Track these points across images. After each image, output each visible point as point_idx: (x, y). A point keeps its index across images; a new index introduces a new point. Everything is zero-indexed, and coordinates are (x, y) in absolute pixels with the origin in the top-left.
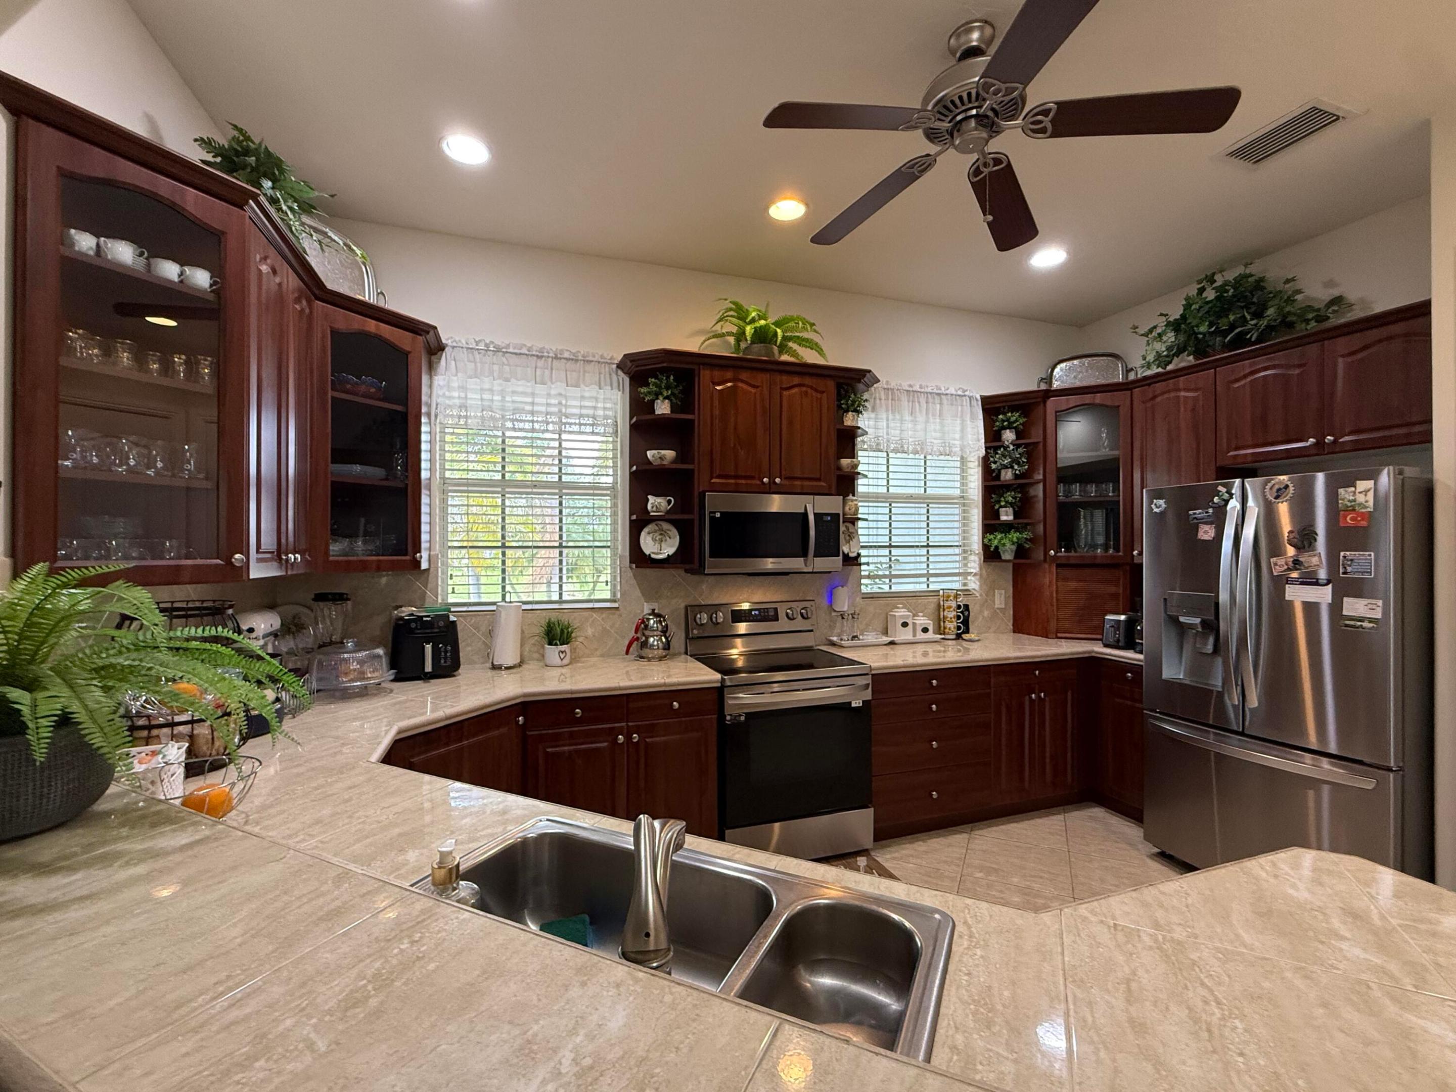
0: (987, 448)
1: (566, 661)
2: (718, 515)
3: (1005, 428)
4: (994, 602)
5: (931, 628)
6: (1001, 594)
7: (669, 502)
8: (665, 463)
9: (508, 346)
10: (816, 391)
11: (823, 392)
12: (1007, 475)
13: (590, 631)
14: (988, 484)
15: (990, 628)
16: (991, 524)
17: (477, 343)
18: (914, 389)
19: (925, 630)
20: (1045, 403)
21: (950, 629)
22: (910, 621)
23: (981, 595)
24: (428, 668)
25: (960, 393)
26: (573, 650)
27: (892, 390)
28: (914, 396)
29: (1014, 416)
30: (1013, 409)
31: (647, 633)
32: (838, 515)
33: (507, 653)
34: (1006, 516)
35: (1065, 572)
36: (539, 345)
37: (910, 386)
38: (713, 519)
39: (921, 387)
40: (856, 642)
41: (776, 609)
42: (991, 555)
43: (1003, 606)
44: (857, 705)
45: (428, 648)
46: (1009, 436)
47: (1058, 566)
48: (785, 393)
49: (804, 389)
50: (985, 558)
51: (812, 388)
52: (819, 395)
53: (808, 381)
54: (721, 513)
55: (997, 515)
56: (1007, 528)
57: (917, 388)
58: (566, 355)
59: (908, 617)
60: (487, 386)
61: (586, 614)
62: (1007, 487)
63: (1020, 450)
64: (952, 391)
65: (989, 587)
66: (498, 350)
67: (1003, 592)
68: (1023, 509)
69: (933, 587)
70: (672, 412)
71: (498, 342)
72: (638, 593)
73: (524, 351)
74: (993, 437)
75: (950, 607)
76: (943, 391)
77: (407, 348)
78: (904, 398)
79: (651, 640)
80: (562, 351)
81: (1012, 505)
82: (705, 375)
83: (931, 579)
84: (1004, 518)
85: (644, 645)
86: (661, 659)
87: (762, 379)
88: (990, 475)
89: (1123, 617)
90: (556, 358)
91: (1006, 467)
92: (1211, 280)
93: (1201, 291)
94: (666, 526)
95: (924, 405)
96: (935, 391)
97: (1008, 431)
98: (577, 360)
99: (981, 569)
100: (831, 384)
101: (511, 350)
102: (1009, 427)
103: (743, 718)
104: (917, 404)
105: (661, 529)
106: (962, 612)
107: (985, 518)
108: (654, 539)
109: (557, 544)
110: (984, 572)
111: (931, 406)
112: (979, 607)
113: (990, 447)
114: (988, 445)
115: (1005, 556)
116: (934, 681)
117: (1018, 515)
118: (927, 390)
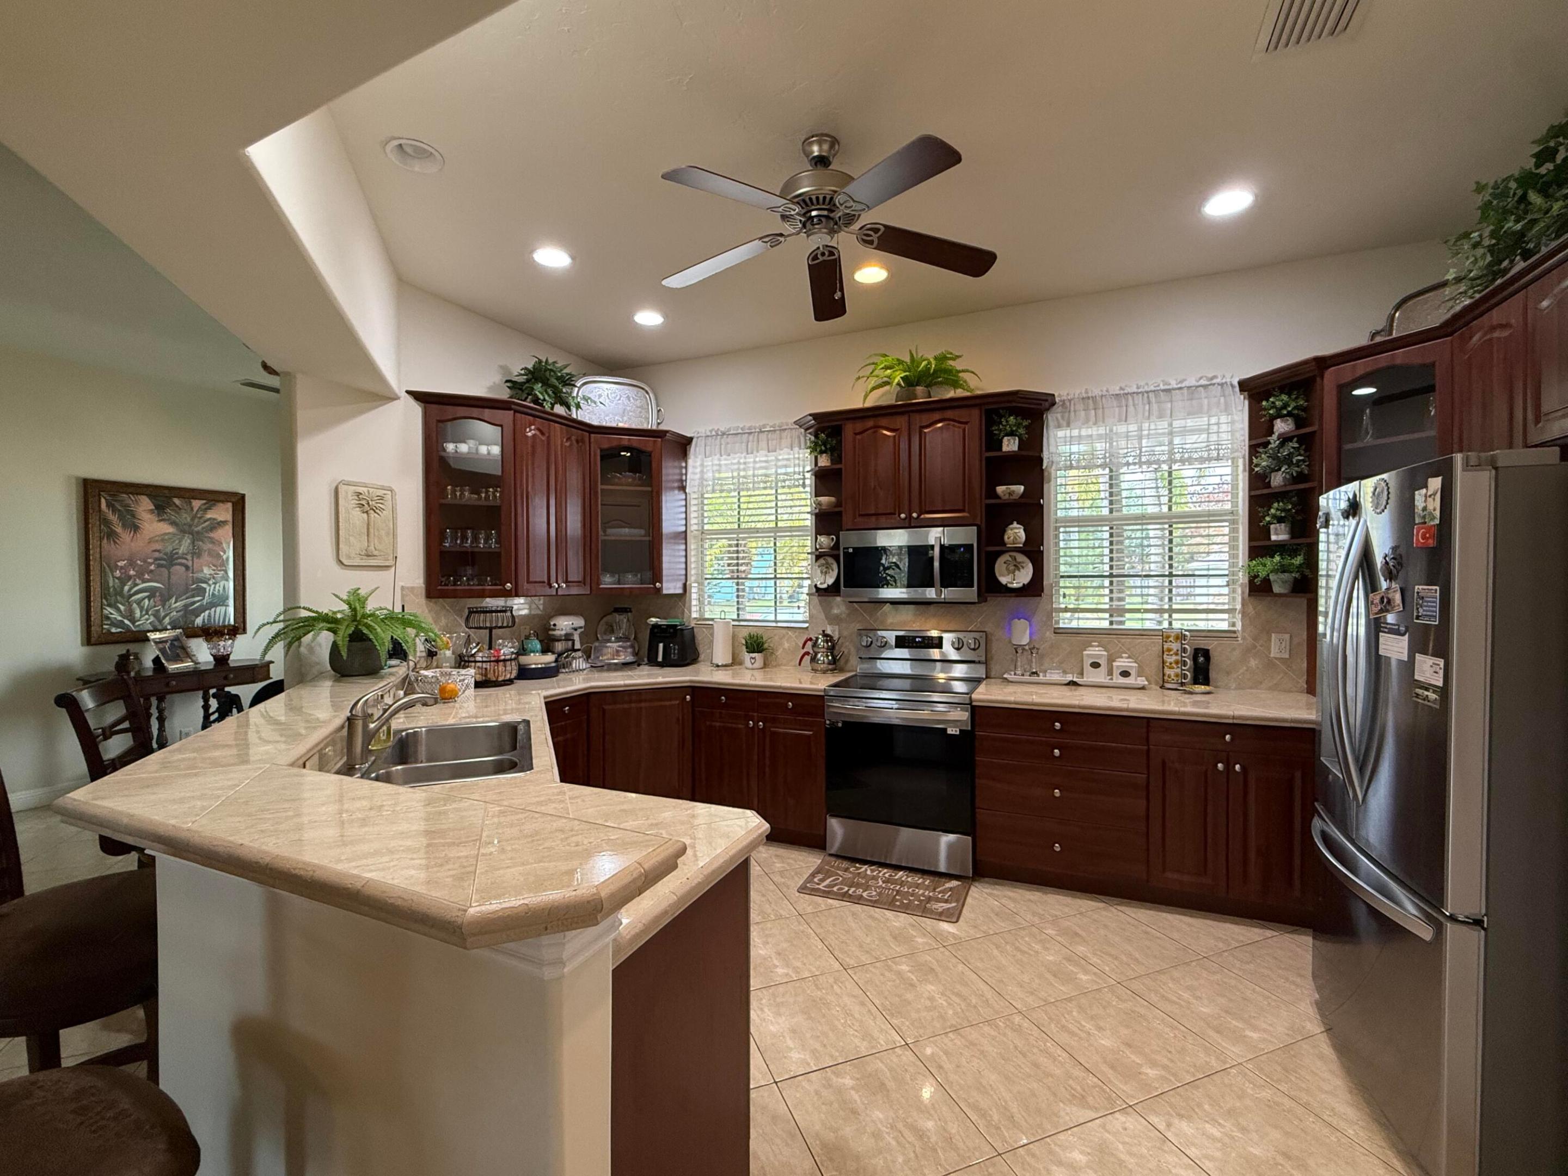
0: (1250, 447)
1: (756, 666)
2: (851, 550)
4: (1268, 649)
5: (1133, 672)
6: (1281, 641)
7: (829, 540)
8: (828, 507)
9: (729, 430)
10: (960, 422)
11: (966, 423)
12: (1277, 480)
13: (786, 645)
14: (1253, 493)
16: (1260, 548)
18: (1128, 390)
19: (1125, 674)
20: (1322, 377)
21: (1169, 676)
22: (1103, 662)
23: (1244, 638)
24: (660, 659)
25: (1203, 382)
26: (765, 658)
27: (1094, 398)
28: (1127, 400)
29: (1283, 400)
30: (1282, 390)
31: (816, 650)
32: (971, 545)
33: (721, 653)
34: (1279, 534)
36: (748, 425)
37: (1121, 389)
38: (846, 554)
39: (1138, 388)
40: (1035, 678)
41: (941, 638)
42: (1261, 588)
43: (1287, 656)
44: (954, 733)
45: (661, 645)
46: (1281, 426)
48: (925, 431)
49: (946, 423)
50: (1250, 591)
51: (953, 420)
52: (962, 426)
53: (949, 414)
54: (856, 548)
55: (1266, 533)
56: (1277, 550)
57: (1133, 389)
58: (767, 428)
59: (1100, 656)
60: (716, 462)
61: (784, 631)
62: (1280, 496)
63: (1294, 444)
64: (1192, 382)
65: (1259, 630)
66: (723, 434)
67: (1287, 636)
68: (1303, 525)
69: (1176, 625)
70: (833, 462)
71: (723, 429)
72: (822, 616)
73: (740, 431)
74: (1259, 431)
75: (1169, 650)
76: (1174, 384)
77: (649, 449)
78: (1112, 403)
79: (819, 655)
80: (764, 426)
81: (1280, 520)
82: (848, 428)
83: (1175, 616)
84: (1274, 537)
85: (814, 659)
86: (824, 672)
87: (898, 421)
88: (1257, 480)
90: (761, 432)
94: (830, 560)
95: (1144, 408)
96: (1162, 387)
97: (1279, 420)
98: (775, 431)
99: (1243, 604)
100: (975, 416)
101: (732, 432)
103: (840, 725)
104: (1131, 409)
105: (827, 563)
106: (1195, 659)
107: (1252, 537)
108: (822, 572)
109: (773, 576)
110: (1250, 610)
111: (1155, 406)
112: (1237, 653)
113: (1258, 445)
114: (1254, 442)
115: (1277, 589)
116: (1058, 725)
117: (1293, 534)
118: (1146, 389)
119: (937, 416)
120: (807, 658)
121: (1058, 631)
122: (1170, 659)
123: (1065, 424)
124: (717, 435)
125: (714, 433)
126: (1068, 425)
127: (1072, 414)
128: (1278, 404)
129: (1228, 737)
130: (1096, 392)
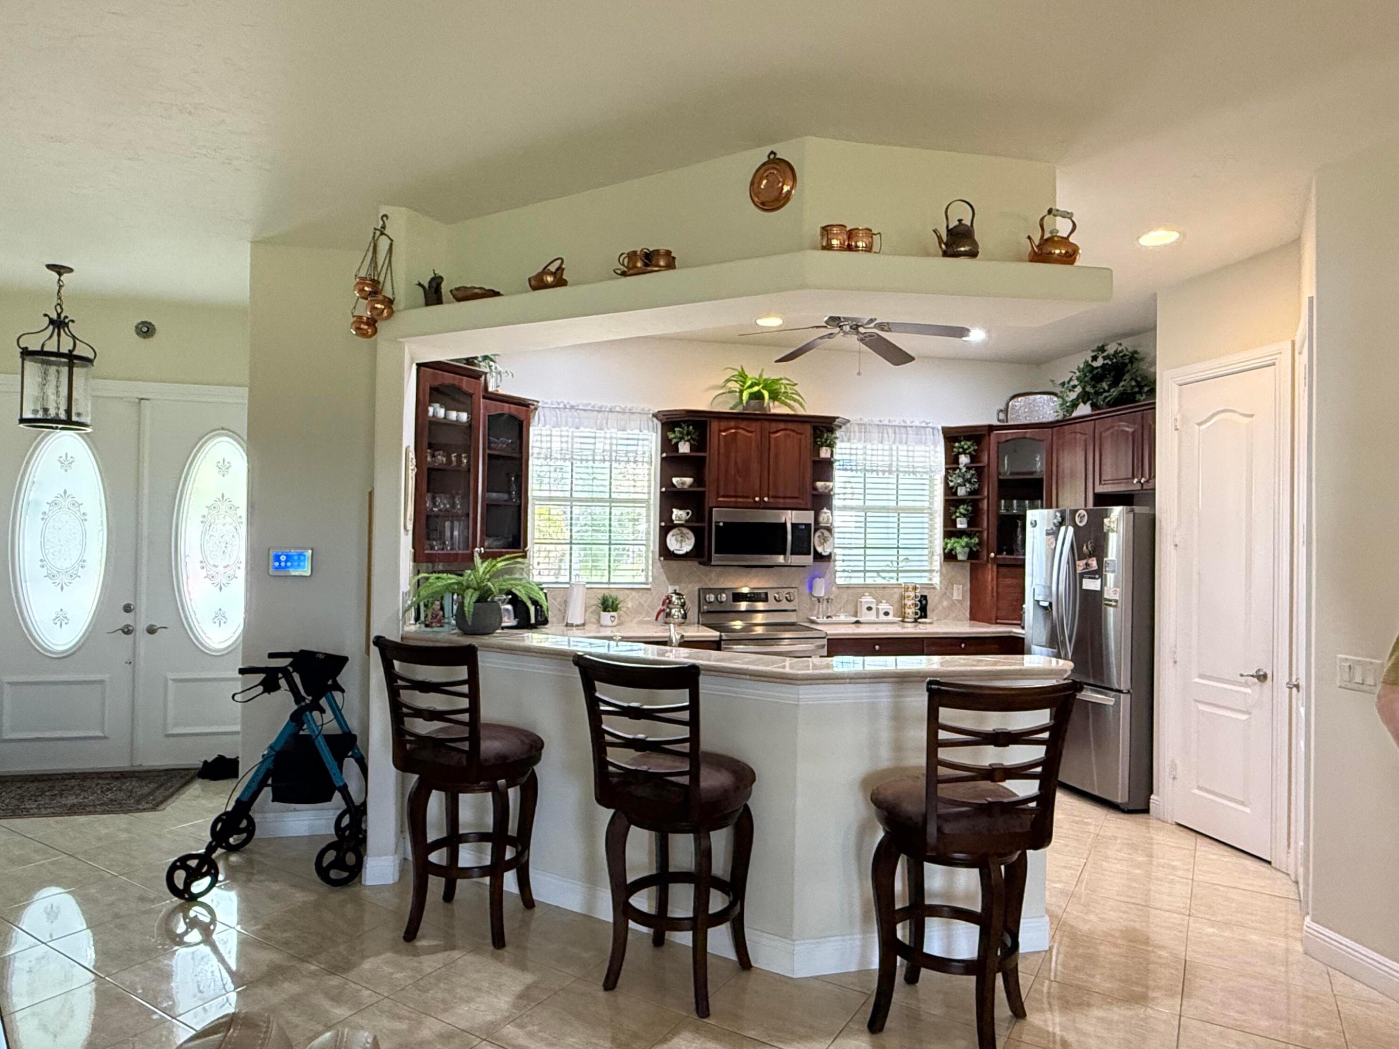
0: (947, 469)
1: (615, 623)
2: (721, 524)
3: (959, 453)
4: (952, 594)
5: (891, 613)
6: (958, 589)
7: (688, 514)
8: (686, 487)
9: (578, 405)
10: (798, 433)
11: (801, 434)
12: (962, 492)
13: (630, 605)
14: (948, 498)
15: (948, 615)
16: (950, 532)
17: (559, 404)
18: (884, 423)
19: (887, 614)
20: (989, 436)
21: (909, 615)
22: (874, 606)
23: (940, 588)
25: (924, 425)
26: (619, 617)
27: (864, 424)
28: (883, 429)
29: (966, 444)
30: (967, 438)
31: (670, 606)
32: (810, 525)
33: (576, 615)
34: (962, 524)
35: (1004, 570)
36: (600, 404)
37: (880, 421)
38: (717, 527)
39: (890, 421)
40: (828, 621)
41: (766, 594)
42: (950, 556)
43: (960, 598)
46: (964, 460)
47: (999, 566)
48: (773, 436)
49: (788, 432)
50: (945, 558)
51: (793, 431)
52: (799, 436)
53: (790, 426)
54: (724, 523)
55: (954, 523)
56: (960, 534)
57: (886, 422)
58: (618, 409)
59: (871, 603)
61: (626, 591)
62: (962, 501)
63: (972, 472)
64: (917, 423)
65: (948, 583)
66: (572, 407)
67: (961, 586)
68: (974, 520)
69: (901, 581)
70: (691, 450)
71: (573, 403)
72: (664, 577)
73: (589, 408)
74: (952, 461)
75: (909, 597)
76: (909, 424)
77: (522, 418)
78: (875, 430)
79: (674, 611)
80: (615, 407)
81: (964, 516)
82: (715, 425)
83: (900, 575)
84: (959, 526)
85: (668, 615)
86: (681, 624)
87: (755, 426)
88: (950, 490)
90: (611, 411)
91: (960, 485)
92: (1102, 349)
93: (1095, 358)
94: (685, 530)
95: (892, 436)
96: (902, 424)
97: (963, 456)
98: (625, 413)
99: (941, 567)
100: (808, 429)
101: (581, 407)
102: (964, 453)
104: (885, 435)
105: (682, 533)
106: (920, 601)
107: (945, 525)
108: (677, 540)
109: (607, 542)
110: (944, 570)
111: (898, 436)
112: (937, 598)
113: (950, 469)
114: (948, 466)
115: (960, 557)
116: (877, 647)
117: (970, 524)
118: (894, 423)
119: (782, 426)
120: (662, 615)
121: (840, 587)
122: (909, 603)
123: (846, 439)
124: (565, 408)
125: (562, 406)
126: (849, 440)
127: (852, 434)
128: (966, 447)
129: (963, 645)
130: (866, 420)
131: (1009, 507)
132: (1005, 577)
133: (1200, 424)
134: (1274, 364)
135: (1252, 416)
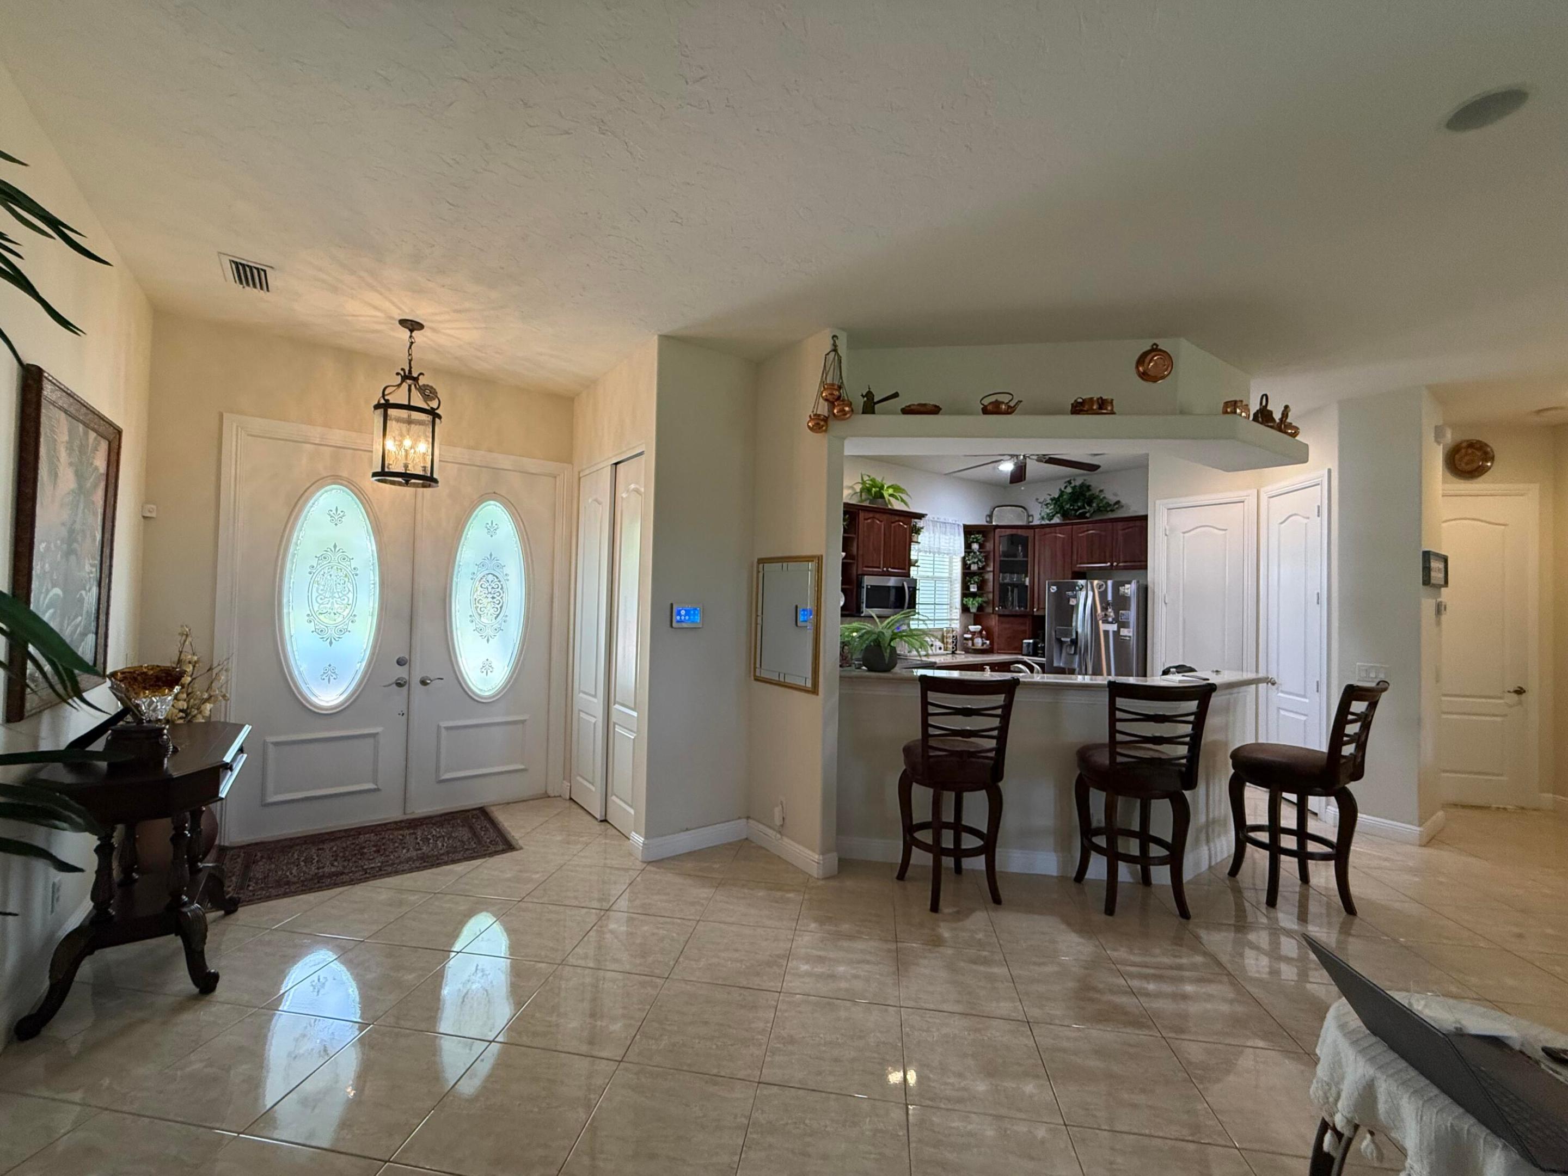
0: (965, 552)
2: (871, 587)
3: (973, 542)
5: (942, 648)
10: (904, 524)
11: (907, 525)
12: (974, 567)
14: (965, 571)
16: (966, 593)
19: (940, 649)
20: (994, 532)
25: (954, 522)
29: (980, 536)
30: (978, 533)
34: (973, 589)
35: (1001, 618)
37: (934, 518)
38: (867, 588)
39: (938, 518)
42: (965, 609)
46: (975, 546)
47: (999, 615)
48: (893, 525)
49: (900, 523)
50: (962, 611)
51: (903, 522)
52: (905, 526)
53: (901, 519)
54: (873, 587)
55: (968, 588)
56: (974, 595)
57: (936, 519)
59: (933, 641)
62: (974, 574)
63: (982, 554)
64: (950, 521)
65: (964, 626)
68: (982, 585)
69: (937, 626)
74: (968, 546)
76: (947, 521)
78: (931, 523)
81: (976, 583)
82: (862, 515)
83: (935, 622)
84: (972, 590)
87: (885, 517)
88: (966, 566)
89: (1031, 641)
91: (974, 563)
92: (1070, 482)
93: (1066, 487)
96: (944, 521)
97: (975, 544)
99: (960, 616)
100: (908, 520)
102: (976, 542)
104: (936, 528)
107: (962, 589)
110: (962, 619)
111: (942, 529)
112: (961, 637)
113: (967, 552)
114: (965, 550)
115: (970, 610)
117: (979, 589)
118: (941, 520)
119: (897, 518)
122: (950, 641)
128: (979, 538)
131: (1004, 578)
132: (1002, 623)
133: (1184, 533)
134: (1243, 502)
135: (1226, 530)
